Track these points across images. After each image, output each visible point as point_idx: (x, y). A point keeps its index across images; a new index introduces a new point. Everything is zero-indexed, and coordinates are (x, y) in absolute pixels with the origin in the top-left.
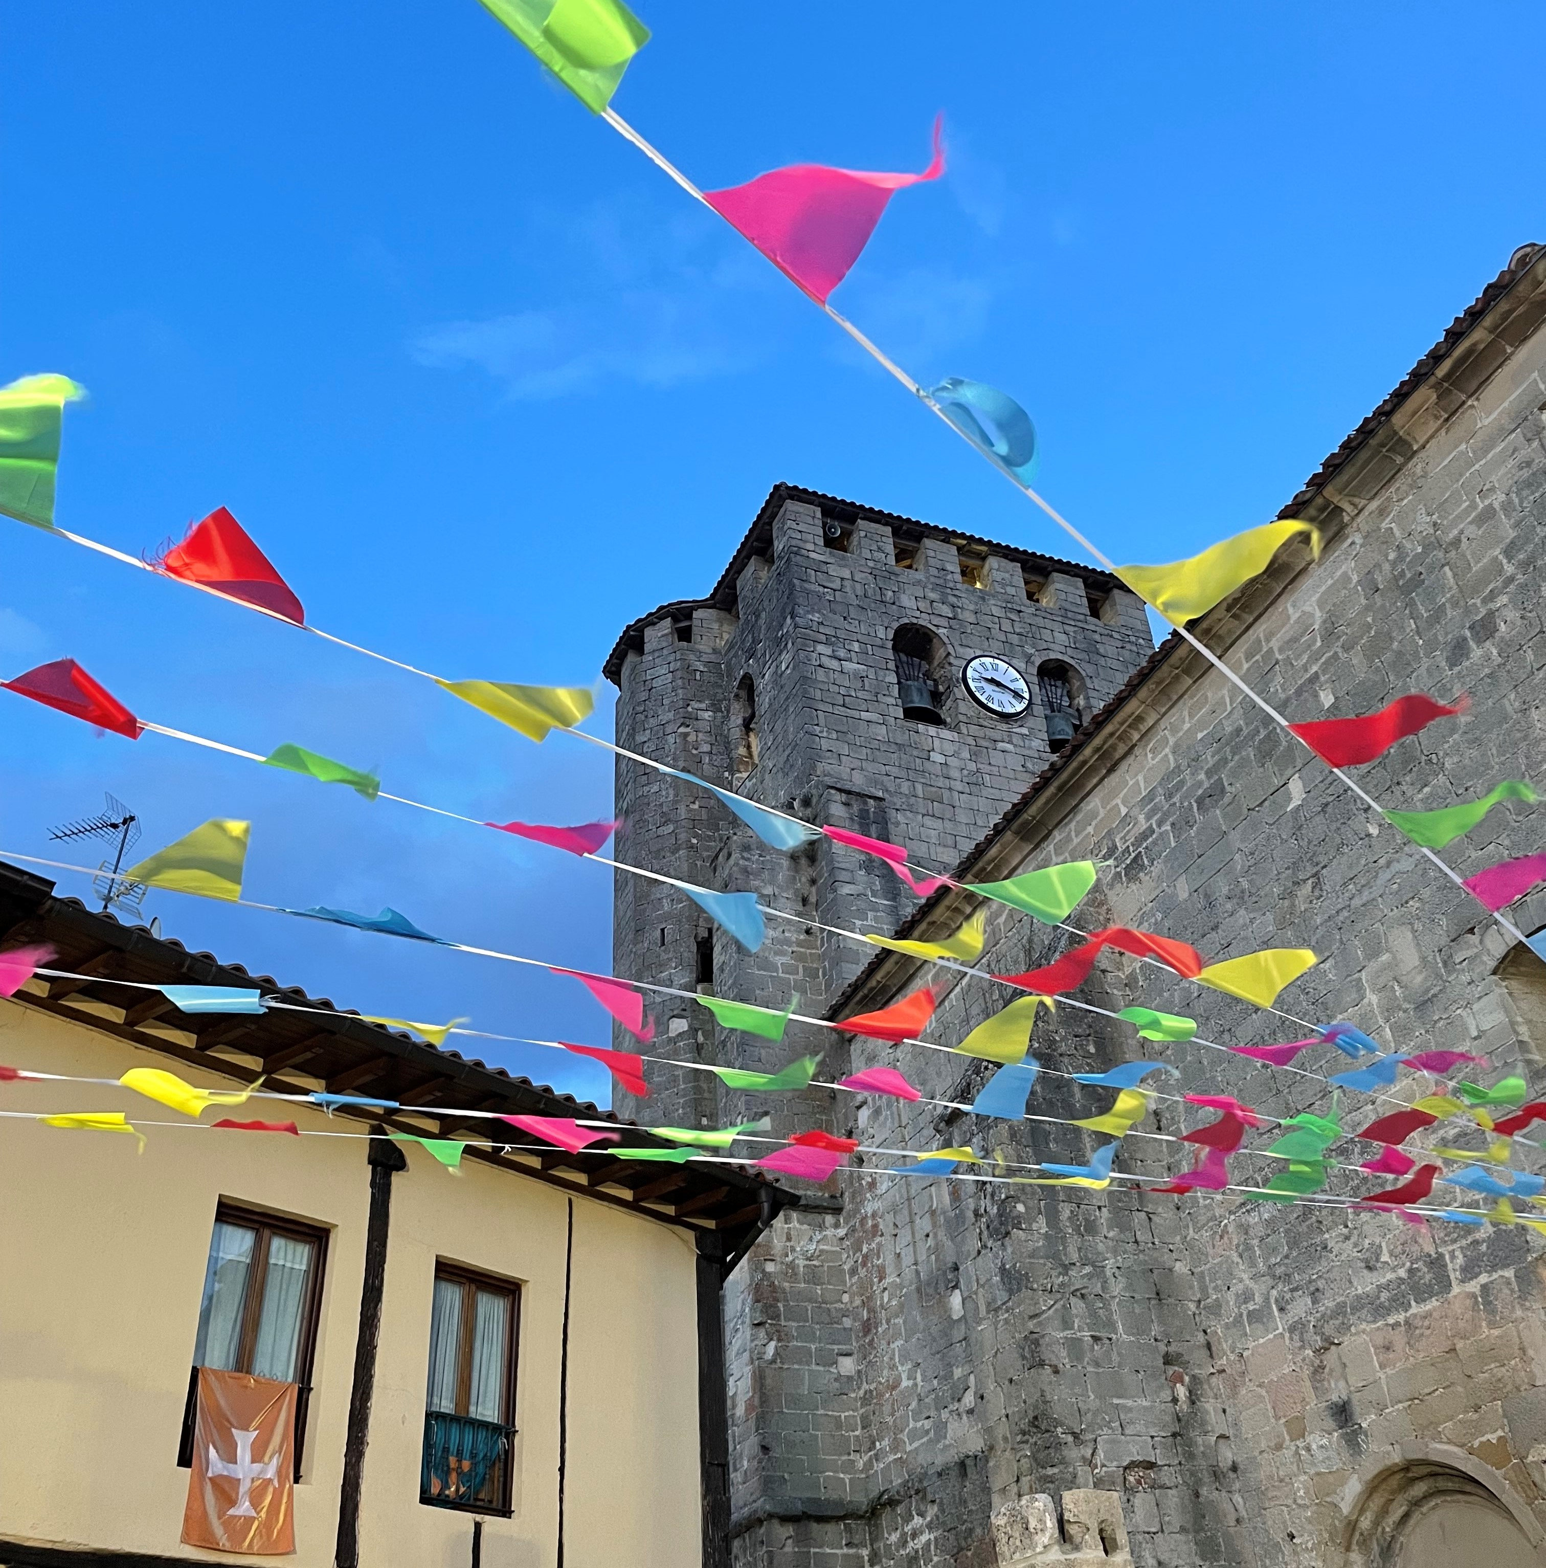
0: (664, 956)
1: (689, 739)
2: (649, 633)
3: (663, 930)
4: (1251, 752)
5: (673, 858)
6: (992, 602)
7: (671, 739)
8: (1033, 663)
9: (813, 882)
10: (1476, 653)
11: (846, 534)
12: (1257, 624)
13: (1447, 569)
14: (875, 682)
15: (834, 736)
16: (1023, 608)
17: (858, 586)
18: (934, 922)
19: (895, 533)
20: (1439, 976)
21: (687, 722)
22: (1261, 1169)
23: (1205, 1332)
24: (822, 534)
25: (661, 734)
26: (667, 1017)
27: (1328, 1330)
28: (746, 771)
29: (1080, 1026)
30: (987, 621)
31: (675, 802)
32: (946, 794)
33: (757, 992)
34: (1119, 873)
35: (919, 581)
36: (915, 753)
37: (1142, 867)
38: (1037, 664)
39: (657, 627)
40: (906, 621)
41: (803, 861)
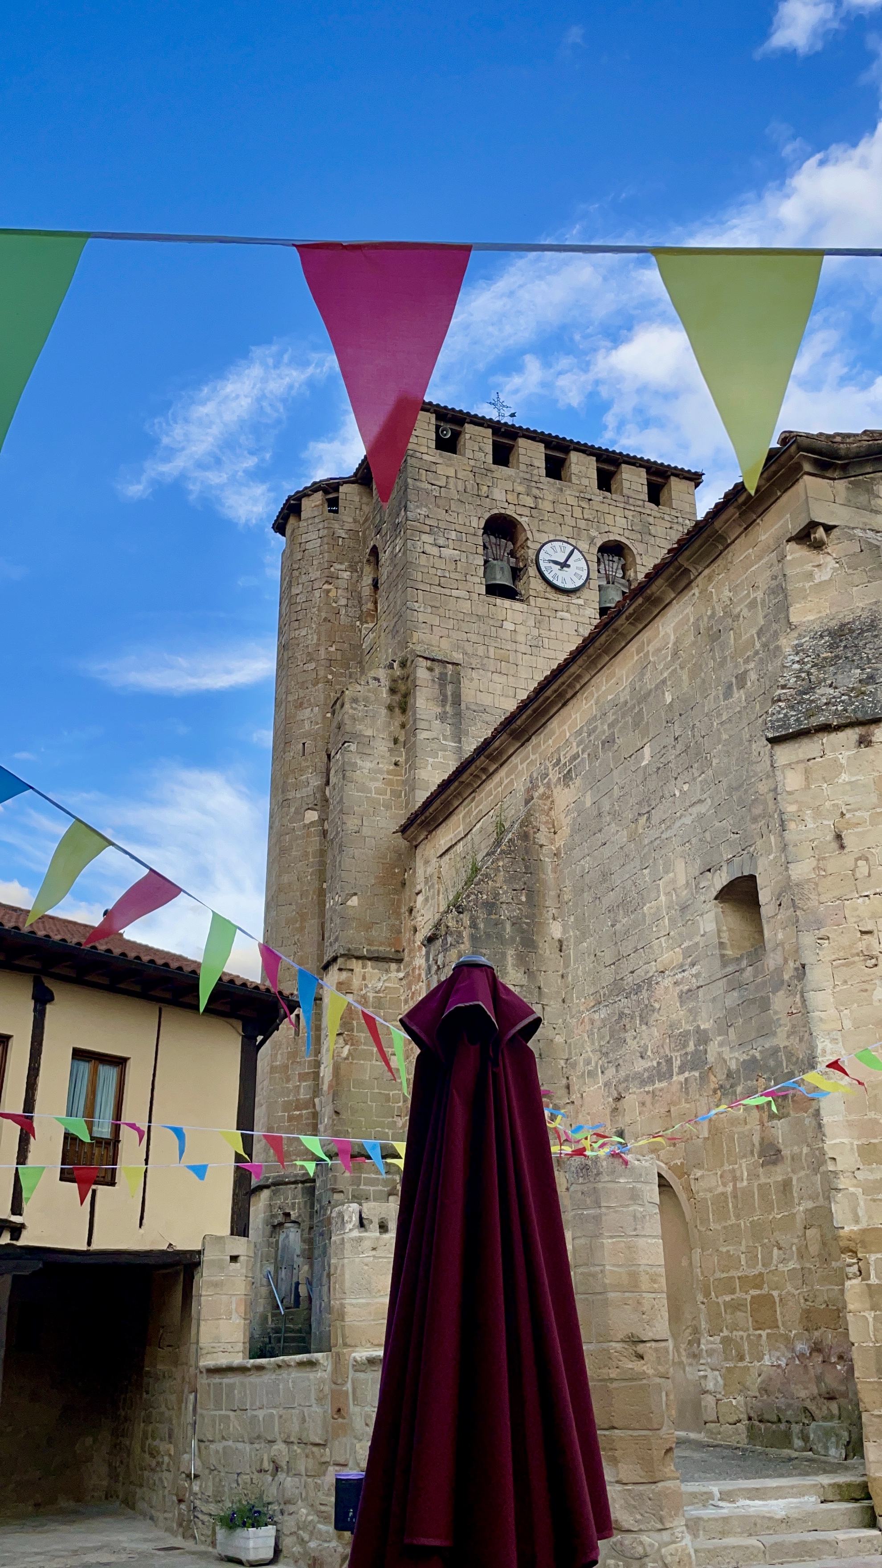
0: (304, 764)
1: (330, 594)
2: (305, 502)
3: (304, 744)
4: (629, 719)
5: (313, 690)
6: (568, 492)
7: (317, 593)
8: (595, 544)
9: (403, 726)
10: (736, 695)
11: (456, 435)
12: (644, 631)
13: (732, 632)
14: (465, 565)
15: (429, 610)
16: (593, 497)
17: (460, 483)
18: (463, 782)
19: (494, 433)
20: (692, 894)
21: (330, 580)
22: (603, 988)
23: (568, 1078)
24: (434, 437)
25: (310, 589)
26: (303, 810)
27: (621, 1088)
28: (372, 622)
29: (517, 884)
30: (561, 509)
31: (318, 645)
32: (512, 655)
33: (355, 808)
34: (560, 778)
35: (510, 476)
36: (491, 622)
37: (571, 779)
38: (598, 545)
39: (311, 498)
40: (496, 511)
41: (397, 710)
